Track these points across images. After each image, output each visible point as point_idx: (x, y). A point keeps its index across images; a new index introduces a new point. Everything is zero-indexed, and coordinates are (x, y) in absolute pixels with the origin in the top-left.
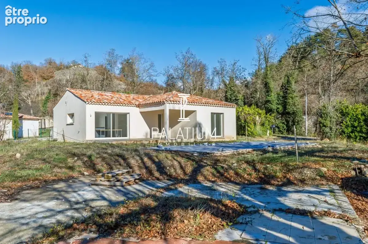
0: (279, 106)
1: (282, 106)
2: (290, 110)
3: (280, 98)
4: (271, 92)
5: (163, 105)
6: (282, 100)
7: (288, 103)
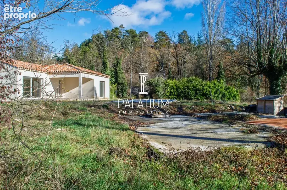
0: (112, 78)
1: (115, 79)
2: (120, 82)
3: (113, 73)
4: (107, 68)
5: (75, 74)
6: (114, 74)
7: (119, 76)
